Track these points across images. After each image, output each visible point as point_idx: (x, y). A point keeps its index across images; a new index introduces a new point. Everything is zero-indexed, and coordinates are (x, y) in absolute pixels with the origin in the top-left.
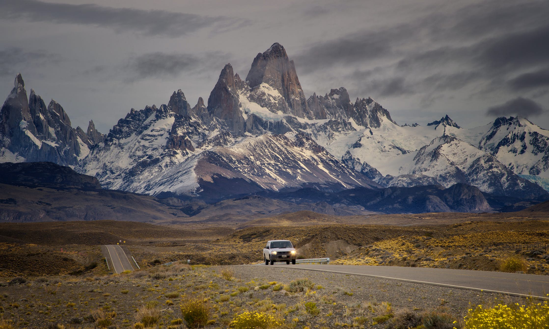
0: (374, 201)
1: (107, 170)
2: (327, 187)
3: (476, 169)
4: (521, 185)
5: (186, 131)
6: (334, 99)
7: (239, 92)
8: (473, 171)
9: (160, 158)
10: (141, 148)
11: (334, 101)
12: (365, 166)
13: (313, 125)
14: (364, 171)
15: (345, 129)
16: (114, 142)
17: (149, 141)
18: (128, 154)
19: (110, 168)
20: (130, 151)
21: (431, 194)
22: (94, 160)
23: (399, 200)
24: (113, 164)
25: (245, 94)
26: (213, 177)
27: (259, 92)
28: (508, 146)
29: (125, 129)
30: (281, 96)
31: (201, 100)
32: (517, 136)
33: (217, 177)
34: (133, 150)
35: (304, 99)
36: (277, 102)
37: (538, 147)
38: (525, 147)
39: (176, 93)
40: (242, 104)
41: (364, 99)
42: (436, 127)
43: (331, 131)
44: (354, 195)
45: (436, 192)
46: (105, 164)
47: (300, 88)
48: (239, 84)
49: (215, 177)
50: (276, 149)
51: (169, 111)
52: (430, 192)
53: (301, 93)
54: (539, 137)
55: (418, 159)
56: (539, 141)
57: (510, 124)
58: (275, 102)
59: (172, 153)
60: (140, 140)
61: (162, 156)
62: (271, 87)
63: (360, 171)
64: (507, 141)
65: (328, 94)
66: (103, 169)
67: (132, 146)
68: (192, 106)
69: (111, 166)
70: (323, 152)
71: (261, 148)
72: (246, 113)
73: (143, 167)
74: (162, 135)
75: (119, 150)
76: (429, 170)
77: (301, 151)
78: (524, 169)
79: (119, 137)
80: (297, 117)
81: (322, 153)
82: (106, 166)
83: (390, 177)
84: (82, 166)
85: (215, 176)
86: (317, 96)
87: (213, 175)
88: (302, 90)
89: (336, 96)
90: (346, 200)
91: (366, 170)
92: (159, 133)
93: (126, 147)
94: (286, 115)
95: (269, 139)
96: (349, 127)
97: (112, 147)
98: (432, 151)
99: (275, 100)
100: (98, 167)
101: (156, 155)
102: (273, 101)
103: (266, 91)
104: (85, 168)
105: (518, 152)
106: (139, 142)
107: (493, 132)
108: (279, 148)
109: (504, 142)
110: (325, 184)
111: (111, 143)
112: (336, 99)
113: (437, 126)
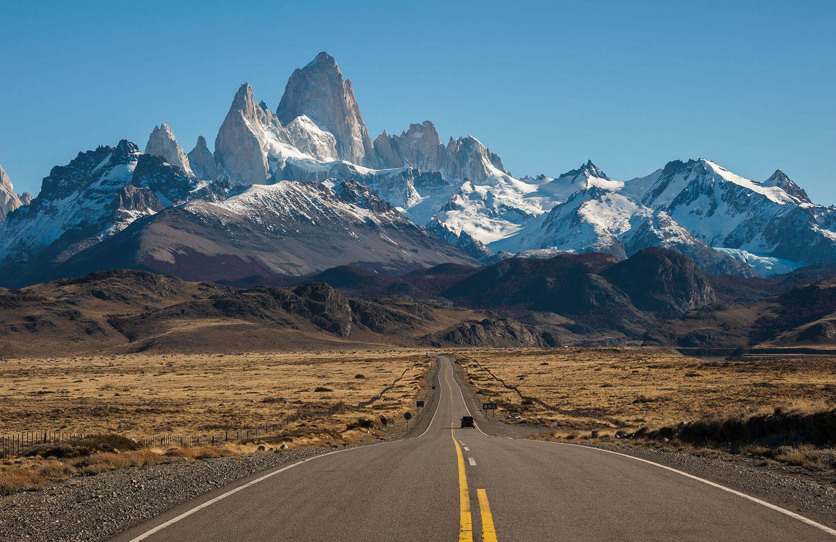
2: (395, 269)
5: (155, 181)
6: (414, 139)
7: (264, 128)
10: (82, 212)
11: (415, 142)
12: (463, 237)
13: (381, 176)
14: (461, 246)
15: (431, 183)
16: (44, 204)
17: (96, 200)
20: (64, 218)
24: (34, 240)
25: (273, 131)
26: (174, 254)
27: (296, 128)
28: (688, 204)
29: (63, 182)
30: (332, 135)
31: (201, 140)
32: (702, 189)
33: (184, 252)
34: (70, 217)
35: (369, 140)
37: (736, 205)
38: (714, 206)
40: (268, 147)
41: (461, 139)
42: (574, 179)
43: (409, 185)
45: (604, 266)
49: (179, 252)
50: (305, 205)
54: (736, 189)
55: (548, 225)
56: (737, 196)
57: (690, 170)
58: (322, 143)
60: (82, 199)
64: (686, 196)
65: (406, 132)
67: (68, 209)
69: (31, 244)
70: (388, 211)
71: (277, 203)
72: (275, 160)
76: (568, 242)
77: (351, 210)
78: (715, 240)
79: (51, 196)
80: (355, 165)
81: (387, 213)
85: (181, 252)
86: (389, 136)
87: (177, 250)
89: (418, 135)
91: (466, 245)
95: (292, 188)
97: (39, 214)
98: (572, 212)
99: (321, 140)
102: (318, 142)
103: (308, 128)
105: (704, 214)
106: (80, 203)
107: (663, 183)
108: (308, 204)
109: (682, 199)
110: (390, 265)
111: (39, 206)
112: (419, 140)
113: (576, 177)
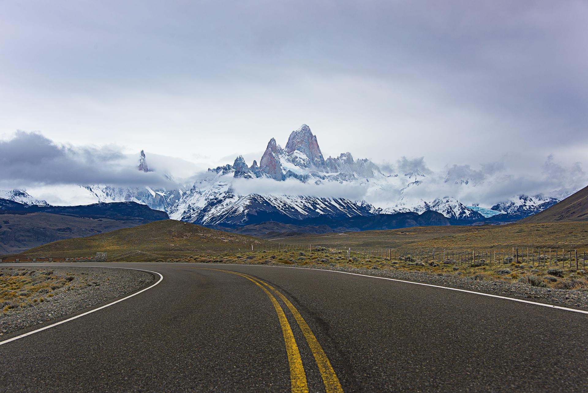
0: (368, 225)
1: (191, 209)
3: (438, 203)
4: (468, 213)
6: (343, 160)
7: (280, 156)
8: (436, 204)
9: (223, 199)
10: (213, 193)
11: (343, 161)
12: (363, 202)
13: (329, 176)
14: (363, 206)
15: (350, 179)
16: (196, 190)
17: (218, 189)
18: (204, 198)
19: (192, 208)
20: (206, 196)
21: (409, 218)
22: (183, 203)
23: (387, 223)
24: (194, 205)
25: (284, 158)
26: (256, 212)
27: (293, 156)
30: (308, 159)
31: (255, 162)
34: (208, 196)
35: (324, 160)
36: (305, 162)
39: (239, 158)
40: (282, 164)
41: (362, 160)
43: (341, 180)
44: (353, 221)
45: (413, 217)
46: (189, 205)
47: (320, 153)
48: (280, 151)
49: (259, 212)
51: (231, 169)
52: (408, 217)
53: (321, 157)
58: (304, 162)
59: (231, 196)
60: (212, 188)
61: (224, 198)
62: (301, 153)
63: (360, 206)
65: (339, 157)
66: (188, 208)
67: (207, 193)
68: (249, 166)
69: (193, 206)
72: (285, 170)
73: (212, 206)
74: (226, 185)
75: (199, 196)
80: (319, 172)
82: (190, 207)
83: (380, 209)
84: (176, 207)
86: (332, 158)
87: (257, 210)
88: (322, 155)
89: (344, 158)
90: (347, 225)
91: (364, 205)
92: (225, 183)
93: (203, 193)
94: (311, 170)
96: (353, 177)
97: (195, 194)
99: (304, 161)
100: (185, 207)
101: (220, 197)
102: (302, 162)
103: (298, 156)
104: (178, 208)
111: (195, 191)
112: (345, 160)
